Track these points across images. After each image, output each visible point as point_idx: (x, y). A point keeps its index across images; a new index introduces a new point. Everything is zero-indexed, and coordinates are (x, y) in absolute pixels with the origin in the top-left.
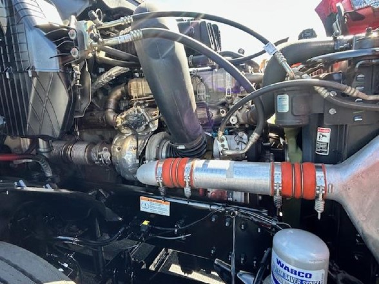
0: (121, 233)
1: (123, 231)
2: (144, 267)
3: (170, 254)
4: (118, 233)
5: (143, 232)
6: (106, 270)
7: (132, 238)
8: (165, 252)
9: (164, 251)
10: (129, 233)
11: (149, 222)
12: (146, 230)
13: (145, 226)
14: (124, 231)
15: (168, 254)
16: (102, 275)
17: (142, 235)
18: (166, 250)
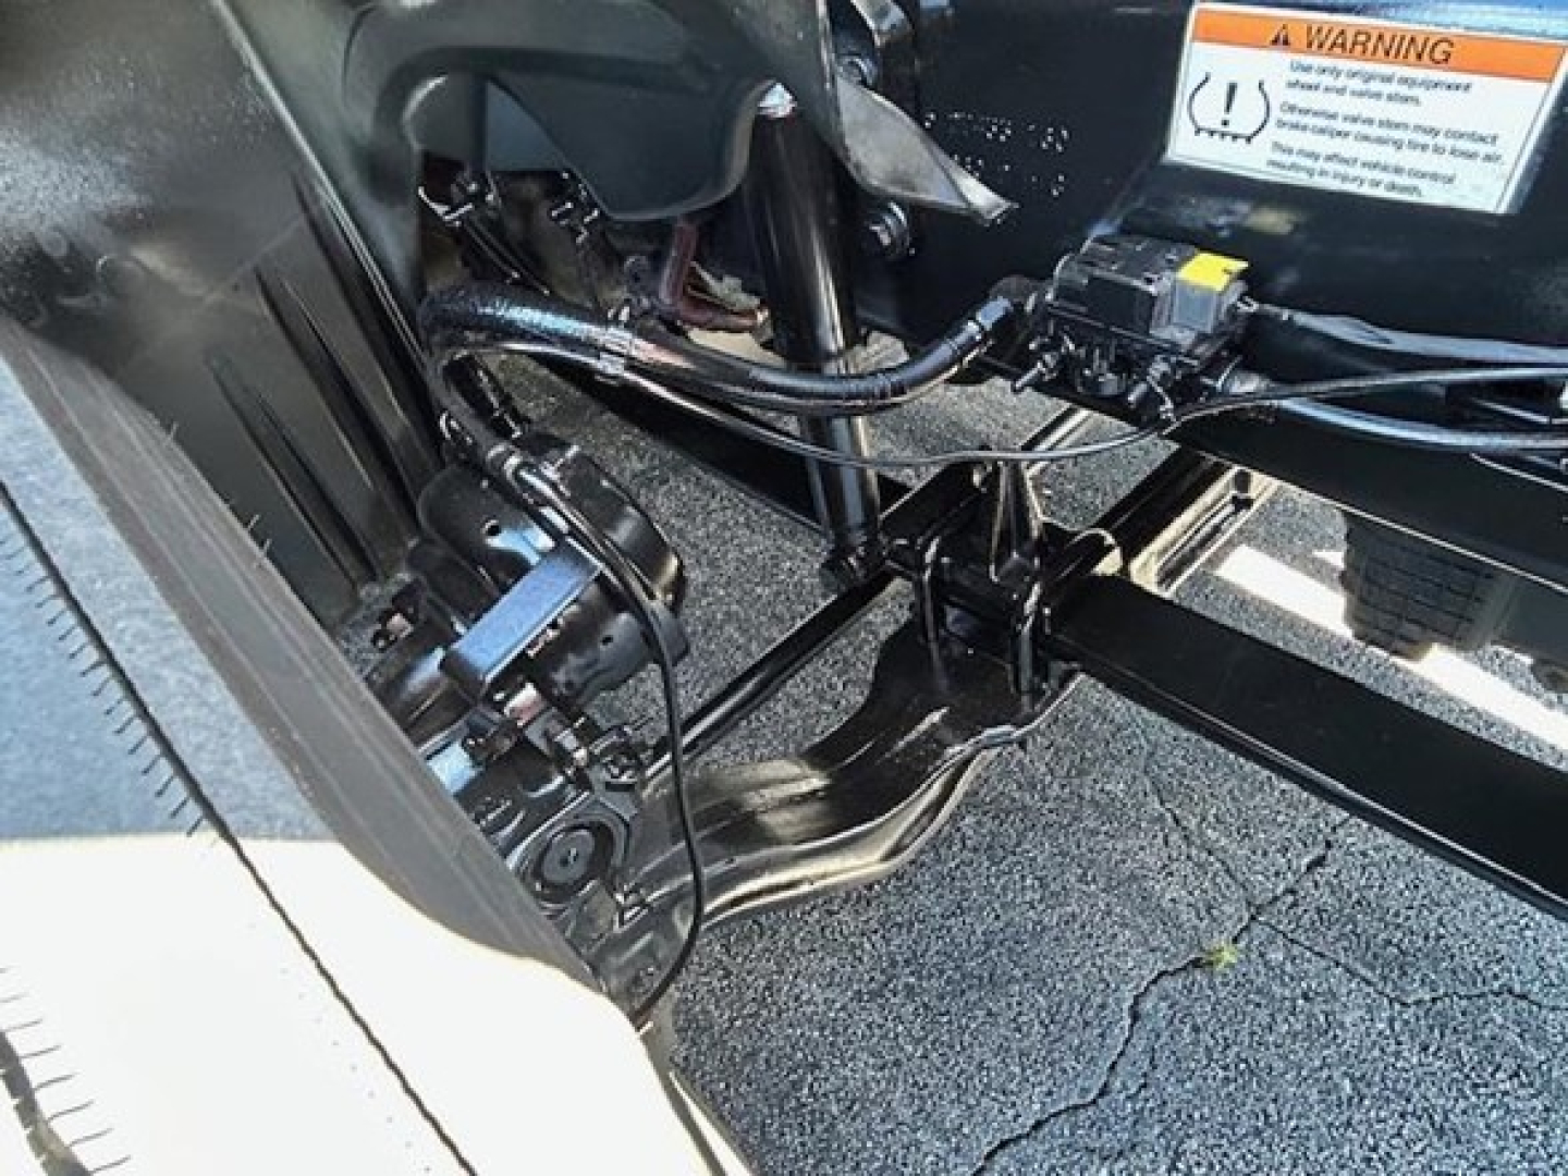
0: (984, 341)
1: (998, 324)
2: (1109, 565)
3: (1256, 506)
4: (961, 339)
5: (1173, 348)
6: (883, 539)
7: (1066, 385)
8: (1233, 492)
9: (1227, 487)
10: (1043, 348)
11: (1239, 265)
12: (1202, 338)
13: (1207, 297)
14: (1005, 326)
15: (1248, 503)
16: (859, 558)
17: (1159, 368)
18: (1242, 482)
